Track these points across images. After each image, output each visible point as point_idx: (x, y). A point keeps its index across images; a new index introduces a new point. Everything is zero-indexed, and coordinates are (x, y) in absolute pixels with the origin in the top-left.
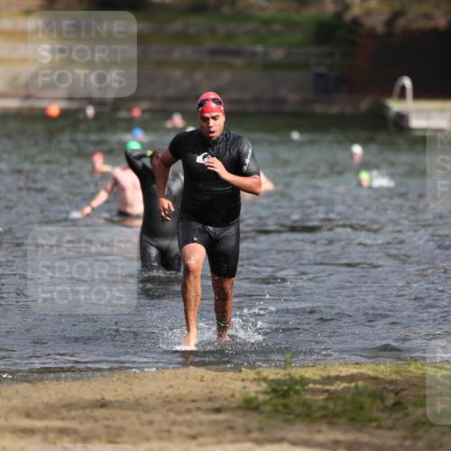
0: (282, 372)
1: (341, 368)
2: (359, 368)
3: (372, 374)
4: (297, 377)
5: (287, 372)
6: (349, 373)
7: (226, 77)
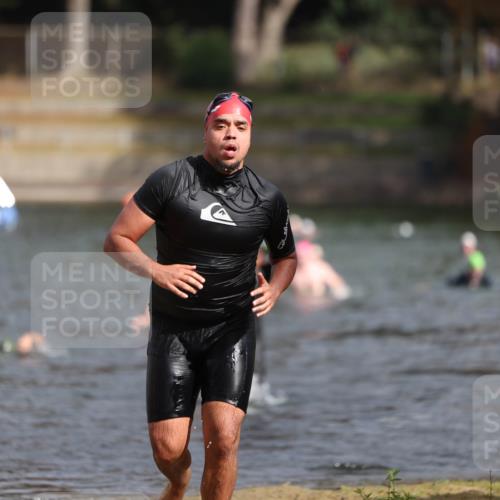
0: (386, 489)
1: (451, 486)
2: (473, 486)
3: (486, 492)
4: (402, 495)
5: (391, 490)
6: (461, 491)
7: (322, 163)
